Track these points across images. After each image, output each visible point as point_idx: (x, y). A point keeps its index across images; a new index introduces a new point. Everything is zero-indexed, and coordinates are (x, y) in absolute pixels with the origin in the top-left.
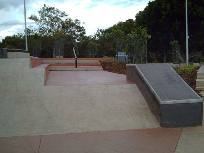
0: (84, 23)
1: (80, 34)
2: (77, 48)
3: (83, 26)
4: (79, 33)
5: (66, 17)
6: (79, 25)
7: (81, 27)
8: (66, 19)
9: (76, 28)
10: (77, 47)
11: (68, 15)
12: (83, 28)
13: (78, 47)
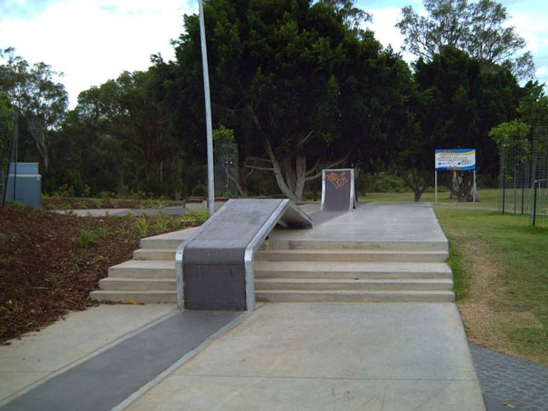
0: (62, 73)
1: (54, 106)
2: (45, 147)
3: (62, 83)
4: (49, 103)
5: (7, 54)
6: (48, 79)
7: (55, 84)
8: (9, 60)
9: (40, 88)
10: (43, 144)
11: (13, 49)
12: (60, 90)
13: (46, 143)
